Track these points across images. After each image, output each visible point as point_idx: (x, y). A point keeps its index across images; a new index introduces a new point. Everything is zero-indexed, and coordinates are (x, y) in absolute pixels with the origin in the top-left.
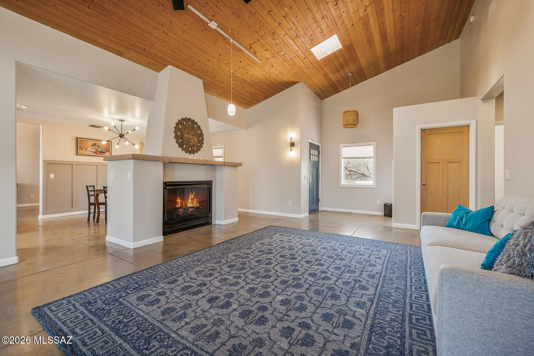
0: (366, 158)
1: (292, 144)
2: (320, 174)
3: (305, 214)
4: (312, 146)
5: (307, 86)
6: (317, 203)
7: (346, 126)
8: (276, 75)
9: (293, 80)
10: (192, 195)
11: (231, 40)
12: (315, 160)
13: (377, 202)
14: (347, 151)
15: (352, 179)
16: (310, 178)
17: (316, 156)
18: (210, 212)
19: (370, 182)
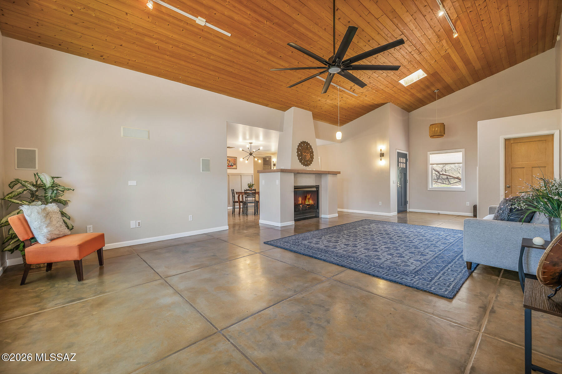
0: (455, 163)
1: (382, 155)
2: (408, 179)
3: (394, 213)
4: (400, 155)
5: (395, 104)
6: (405, 205)
7: (432, 137)
8: (368, 101)
9: (382, 102)
10: (309, 195)
11: (338, 87)
12: (403, 167)
13: (467, 204)
14: (436, 159)
15: (449, 183)
16: (398, 182)
17: (404, 163)
18: (318, 208)
19: (459, 186)
